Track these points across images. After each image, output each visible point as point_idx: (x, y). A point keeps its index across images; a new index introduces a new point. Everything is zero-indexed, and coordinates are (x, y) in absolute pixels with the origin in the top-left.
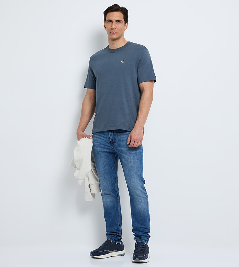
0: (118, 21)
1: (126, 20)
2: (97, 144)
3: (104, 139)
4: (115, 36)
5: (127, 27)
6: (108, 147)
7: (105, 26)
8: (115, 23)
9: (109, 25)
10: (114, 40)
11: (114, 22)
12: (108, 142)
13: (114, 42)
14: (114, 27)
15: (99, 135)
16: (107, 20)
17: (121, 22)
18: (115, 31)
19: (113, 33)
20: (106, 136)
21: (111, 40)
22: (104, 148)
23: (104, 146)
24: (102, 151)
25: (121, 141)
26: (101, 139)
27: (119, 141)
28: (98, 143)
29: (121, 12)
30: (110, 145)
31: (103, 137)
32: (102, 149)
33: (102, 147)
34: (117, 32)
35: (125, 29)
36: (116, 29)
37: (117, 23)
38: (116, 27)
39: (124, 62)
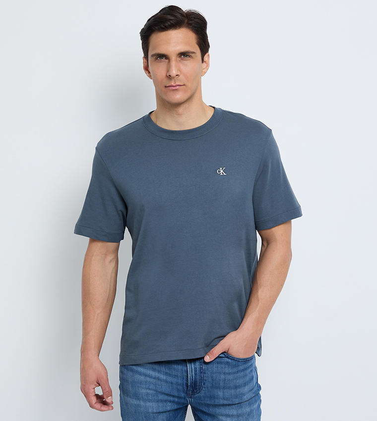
0: (184, 55)
1: (204, 46)
2: (148, 394)
3: (169, 379)
5: (208, 66)
6: (176, 400)
7: (146, 68)
8: (176, 60)
9: (160, 69)
10: (178, 104)
11: (173, 58)
12: (180, 387)
13: (179, 111)
14: (174, 72)
15: (154, 370)
16: (153, 56)
17: (193, 55)
18: (178, 83)
19: (174, 88)
20: (174, 373)
22: (166, 401)
23: (166, 397)
24: (161, 410)
25: (219, 388)
26: (158, 379)
27: (213, 387)
28: (149, 391)
29: (189, 28)
30: (183, 395)
31: (166, 374)
32: (161, 404)
33: (162, 401)
34: (184, 85)
35: (204, 70)
36: (181, 77)
37: (182, 60)
38: (180, 71)
39: (225, 174)
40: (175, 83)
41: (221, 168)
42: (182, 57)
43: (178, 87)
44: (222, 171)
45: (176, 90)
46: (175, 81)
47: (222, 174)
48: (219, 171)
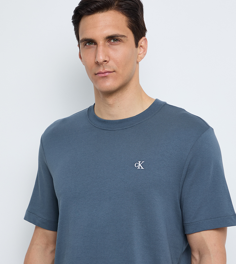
0: (112, 39)
4: (110, 84)
8: (104, 45)
10: (109, 93)
11: (101, 42)
13: (111, 100)
14: (101, 58)
17: (123, 38)
18: (107, 70)
19: (103, 75)
21: (101, 96)
34: (114, 71)
35: (140, 56)
36: (111, 63)
37: (111, 44)
38: (109, 57)
39: (142, 168)
40: (104, 69)
41: (140, 162)
42: (112, 41)
43: (107, 74)
44: (140, 165)
45: (105, 76)
46: (104, 67)
47: (139, 168)
48: (137, 165)
